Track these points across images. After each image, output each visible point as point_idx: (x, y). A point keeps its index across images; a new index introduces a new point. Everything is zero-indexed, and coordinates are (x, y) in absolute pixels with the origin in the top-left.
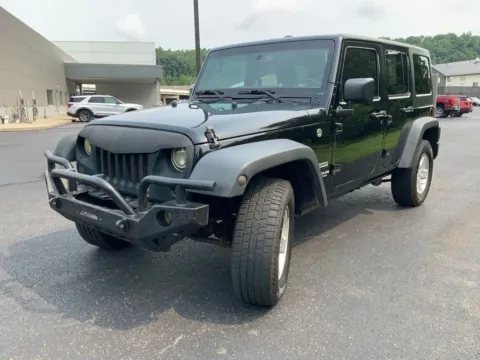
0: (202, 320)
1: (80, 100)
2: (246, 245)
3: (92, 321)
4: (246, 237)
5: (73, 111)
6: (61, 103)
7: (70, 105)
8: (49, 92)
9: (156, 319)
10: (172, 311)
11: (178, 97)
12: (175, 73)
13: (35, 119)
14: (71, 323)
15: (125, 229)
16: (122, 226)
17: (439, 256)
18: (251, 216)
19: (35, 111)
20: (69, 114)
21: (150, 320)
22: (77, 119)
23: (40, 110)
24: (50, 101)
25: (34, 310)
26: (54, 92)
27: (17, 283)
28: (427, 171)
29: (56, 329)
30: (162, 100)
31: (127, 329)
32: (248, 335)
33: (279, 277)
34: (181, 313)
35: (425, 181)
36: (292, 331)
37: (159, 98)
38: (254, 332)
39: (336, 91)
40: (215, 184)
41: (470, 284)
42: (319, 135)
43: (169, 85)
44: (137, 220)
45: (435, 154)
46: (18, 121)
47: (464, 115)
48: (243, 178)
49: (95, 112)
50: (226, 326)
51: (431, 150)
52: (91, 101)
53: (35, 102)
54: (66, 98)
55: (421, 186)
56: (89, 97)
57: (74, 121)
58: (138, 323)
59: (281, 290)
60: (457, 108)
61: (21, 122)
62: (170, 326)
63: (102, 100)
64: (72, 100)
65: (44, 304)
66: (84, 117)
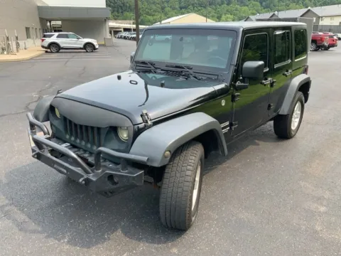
0: (140, 240)
1: (50, 36)
2: (170, 195)
3: (66, 240)
4: (170, 190)
5: (46, 45)
6: (37, 37)
7: (43, 40)
8: (27, 29)
9: (109, 239)
10: (119, 233)
11: (122, 30)
12: (120, 11)
13: (18, 51)
14: (52, 242)
15: (86, 184)
16: (84, 182)
17: (302, 184)
18: (173, 174)
19: (18, 45)
20: (43, 47)
21: (105, 239)
22: (49, 50)
23: (21, 43)
24: (28, 36)
25: (26, 231)
26: (31, 29)
27: (13, 207)
28: (299, 112)
29: (41, 247)
30: (110, 33)
31: (89, 247)
32: (171, 253)
33: (193, 209)
34: (126, 234)
35: (297, 120)
36: (200, 249)
37: (108, 31)
38: (175, 250)
39: (236, 71)
40: (148, 159)
41: (323, 209)
42: (223, 104)
43: (116, 19)
44: (94, 179)
45: (306, 101)
46: (5, 53)
47: (331, 49)
48: (168, 153)
49: (62, 45)
50: (156, 245)
51: (303, 98)
52: (58, 37)
53: (17, 38)
54: (40, 33)
55: (294, 124)
56: (57, 34)
57: (46, 52)
58: (97, 243)
59: (193, 219)
60: (326, 44)
61: (8, 54)
62: (119, 245)
63: (67, 36)
64: (45, 36)
65: (33, 226)
66: (54, 49)
